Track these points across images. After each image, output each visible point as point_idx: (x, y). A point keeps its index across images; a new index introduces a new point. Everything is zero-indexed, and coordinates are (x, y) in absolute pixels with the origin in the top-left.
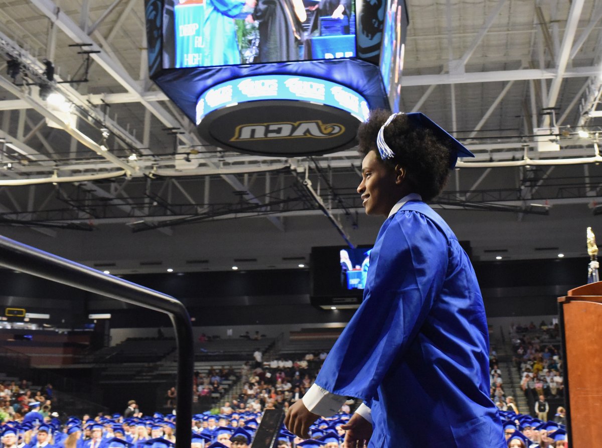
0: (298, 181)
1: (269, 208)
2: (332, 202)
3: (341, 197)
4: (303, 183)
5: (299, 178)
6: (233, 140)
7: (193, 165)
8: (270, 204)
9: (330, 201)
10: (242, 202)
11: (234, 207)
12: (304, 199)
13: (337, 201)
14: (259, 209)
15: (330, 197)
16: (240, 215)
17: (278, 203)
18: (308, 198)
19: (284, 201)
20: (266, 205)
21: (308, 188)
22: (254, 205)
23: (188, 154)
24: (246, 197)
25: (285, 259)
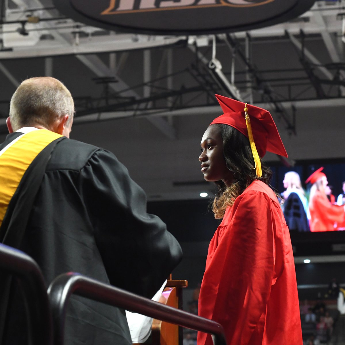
0: (198, 61)
1: (150, 104)
2: (253, 93)
3: (268, 84)
4: (208, 65)
5: (200, 55)
6: (106, 12)
7: (31, 39)
8: (154, 98)
9: (249, 91)
10: (108, 95)
11: (95, 104)
12: (208, 88)
13: (261, 92)
14: (135, 107)
15: (249, 85)
16: (105, 116)
17: (165, 96)
18: (215, 87)
19: (173, 93)
20: (147, 100)
21: (216, 75)
22: (127, 100)
23: (23, 23)
24: (115, 87)
25: (176, 184)
